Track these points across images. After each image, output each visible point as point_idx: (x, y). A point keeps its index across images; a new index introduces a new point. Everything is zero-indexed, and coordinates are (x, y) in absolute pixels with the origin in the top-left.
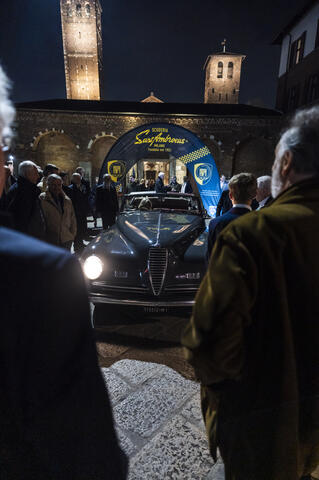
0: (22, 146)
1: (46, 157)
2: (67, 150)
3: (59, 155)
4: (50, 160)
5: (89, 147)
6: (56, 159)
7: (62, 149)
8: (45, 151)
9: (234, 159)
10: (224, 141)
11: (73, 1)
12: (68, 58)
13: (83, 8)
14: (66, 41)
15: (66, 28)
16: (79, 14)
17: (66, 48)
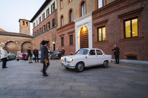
9: (22, 47)
10: (18, 42)
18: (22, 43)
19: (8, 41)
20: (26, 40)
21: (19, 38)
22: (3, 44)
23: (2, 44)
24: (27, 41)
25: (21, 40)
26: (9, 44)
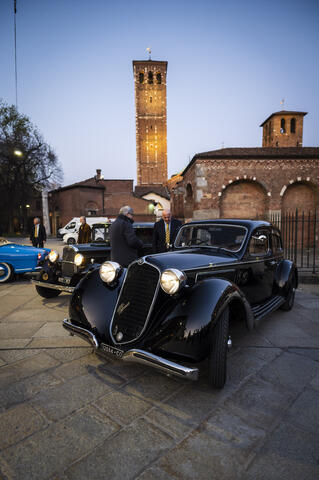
0: (209, 196)
1: (228, 206)
2: (250, 197)
3: (241, 203)
4: (232, 209)
5: (281, 194)
6: (238, 209)
7: (245, 197)
8: (226, 201)
11: (146, 71)
12: (139, 120)
13: (155, 77)
14: (138, 105)
15: (138, 94)
16: (151, 82)
17: (138, 111)
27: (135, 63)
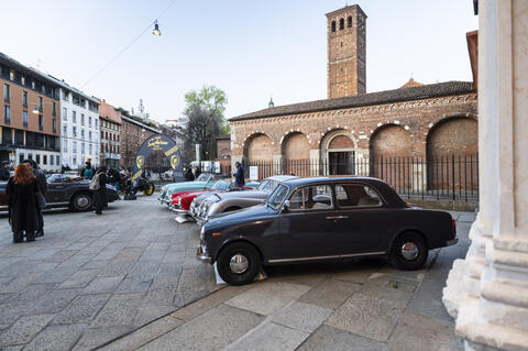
0: (237, 146)
2: (268, 145)
5: (280, 143)
6: (261, 155)
9: (427, 145)
10: (411, 125)
11: (337, 19)
12: (330, 66)
13: (346, 23)
14: (330, 53)
15: (329, 42)
16: (342, 28)
17: (329, 58)
18: (431, 126)
19: (380, 125)
20: (446, 109)
21: (416, 104)
22: (365, 137)
23: (361, 137)
24: (453, 114)
25: (425, 115)
26: (383, 135)
27: (328, 15)
